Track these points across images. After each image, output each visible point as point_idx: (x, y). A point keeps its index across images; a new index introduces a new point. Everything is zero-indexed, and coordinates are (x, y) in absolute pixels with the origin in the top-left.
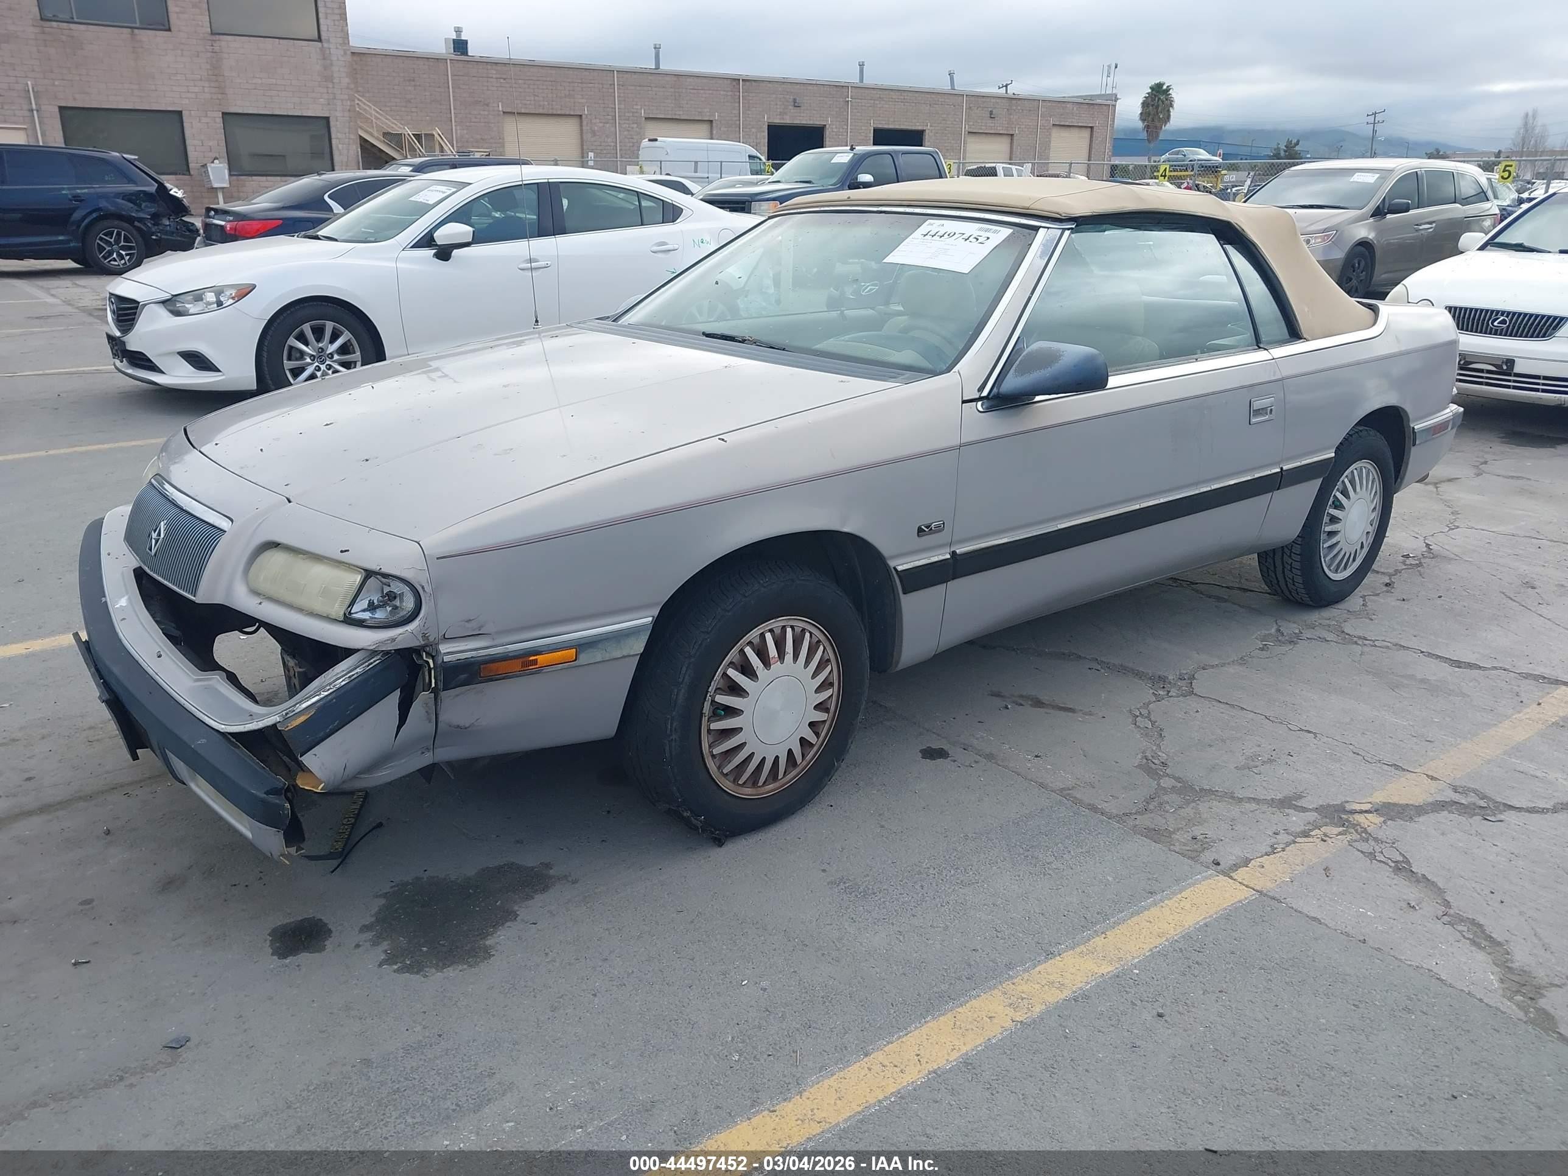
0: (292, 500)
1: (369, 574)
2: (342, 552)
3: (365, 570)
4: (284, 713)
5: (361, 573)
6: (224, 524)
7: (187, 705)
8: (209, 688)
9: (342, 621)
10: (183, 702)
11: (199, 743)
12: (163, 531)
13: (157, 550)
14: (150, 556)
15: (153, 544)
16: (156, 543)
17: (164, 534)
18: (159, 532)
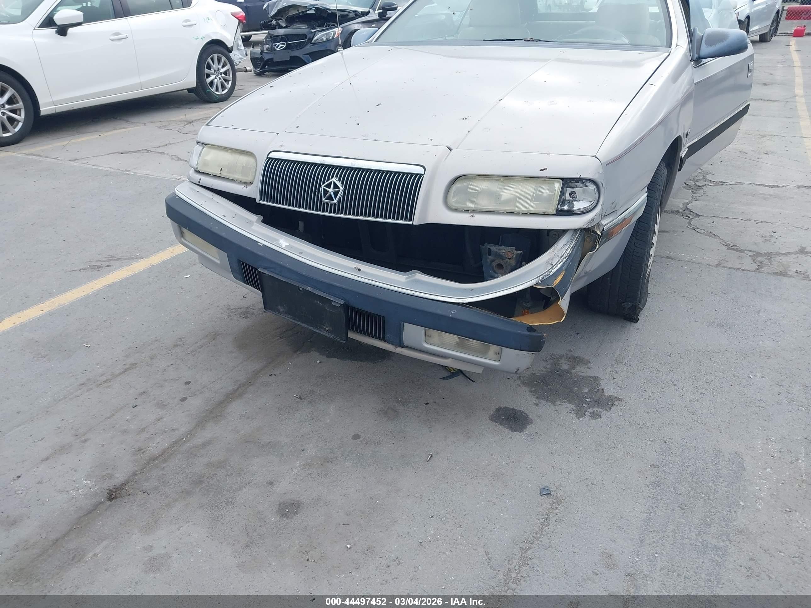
0: (452, 147)
1: (566, 182)
2: (541, 170)
3: (562, 179)
4: (541, 277)
5: (559, 182)
6: (420, 170)
7: (416, 294)
8: (418, 281)
9: (554, 215)
10: (411, 293)
11: (452, 313)
12: (339, 185)
13: (340, 198)
14: (329, 204)
15: (330, 195)
16: (336, 194)
17: (342, 186)
18: (336, 186)
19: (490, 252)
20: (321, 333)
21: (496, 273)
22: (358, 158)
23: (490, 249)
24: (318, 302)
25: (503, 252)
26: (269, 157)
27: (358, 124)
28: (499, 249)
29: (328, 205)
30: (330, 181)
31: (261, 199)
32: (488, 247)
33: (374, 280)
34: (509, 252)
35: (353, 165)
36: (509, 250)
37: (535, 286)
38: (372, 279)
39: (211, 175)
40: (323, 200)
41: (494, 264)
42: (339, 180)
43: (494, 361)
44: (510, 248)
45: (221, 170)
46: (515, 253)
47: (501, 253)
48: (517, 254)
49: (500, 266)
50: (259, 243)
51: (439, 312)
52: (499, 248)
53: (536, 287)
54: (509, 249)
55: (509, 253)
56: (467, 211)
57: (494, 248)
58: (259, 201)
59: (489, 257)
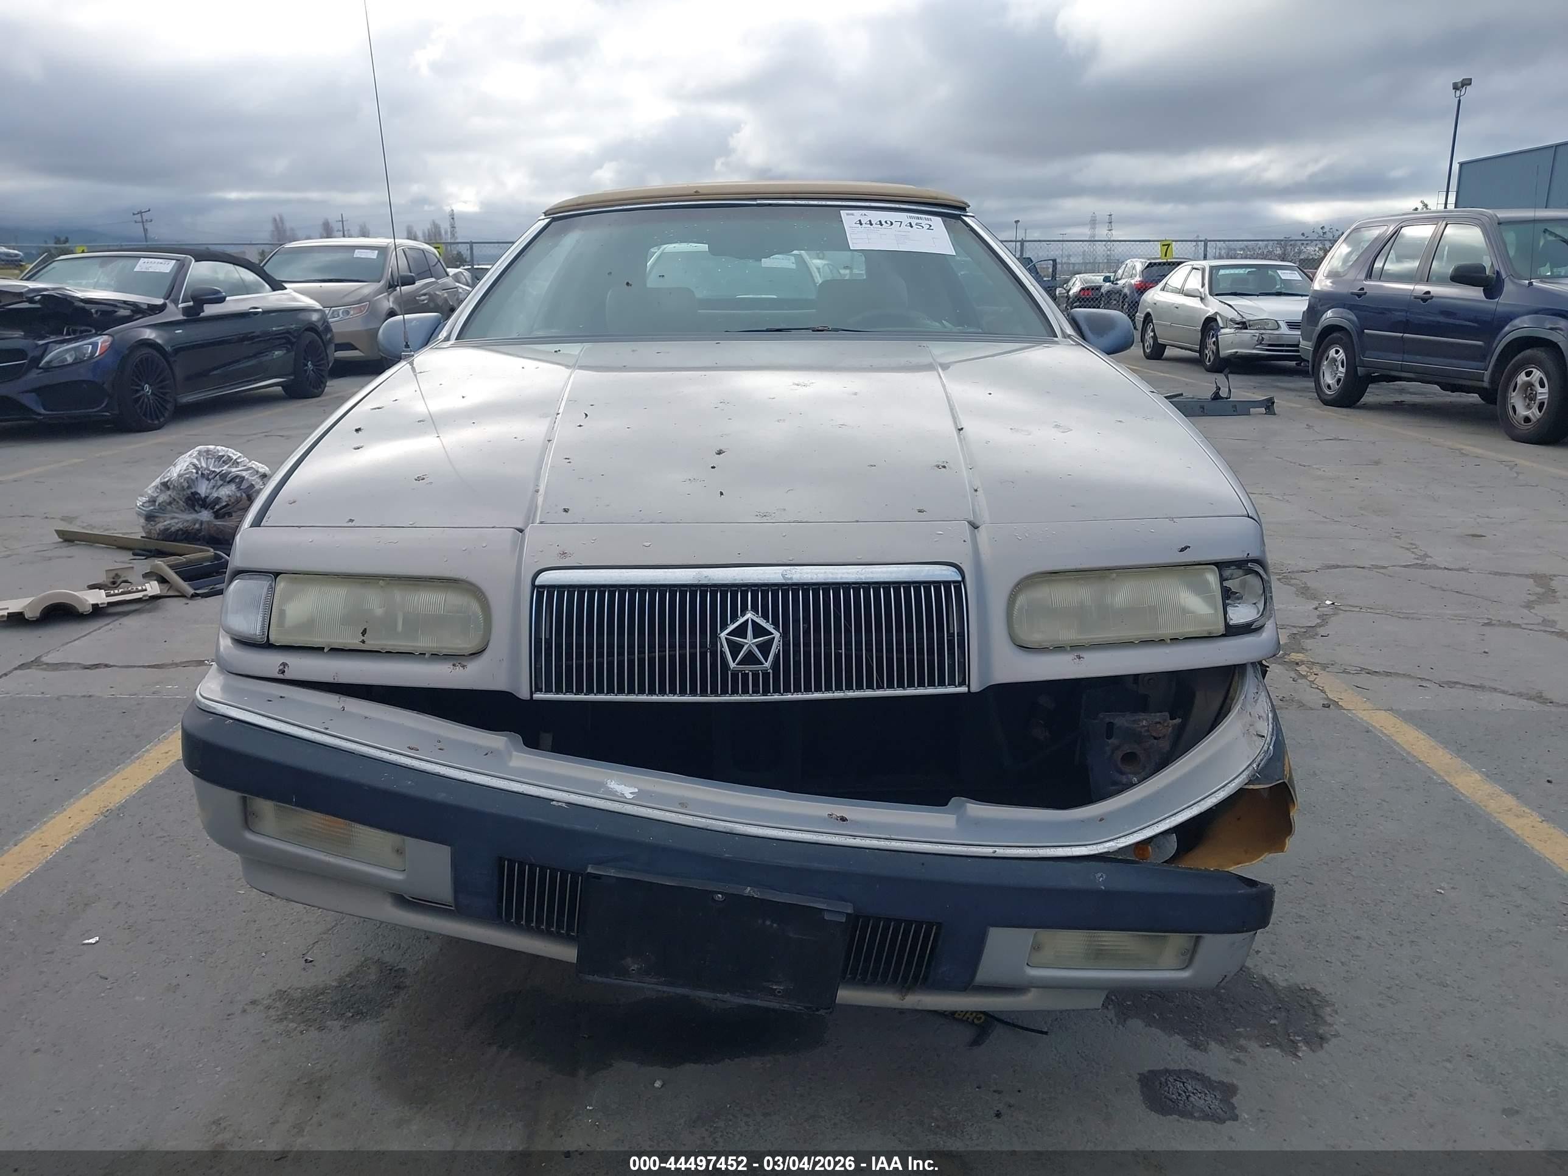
0: (976, 521)
1: (1225, 568)
2: (1182, 550)
3: (1217, 564)
4: (1254, 766)
5: (1213, 570)
6: (951, 574)
7: (1000, 852)
8: (979, 823)
9: (1223, 635)
10: (988, 851)
11: (1100, 878)
12: (769, 627)
13: (777, 656)
14: (750, 673)
15: (750, 653)
16: (765, 648)
17: (777, 628)
18: (759, 631)
19: (1110, 730)
20: (758, 1003)
21: (1122, 773)
22: (792, 562)
23: (1110, 725)
24: (768, 923)
25: (1144, 726)
26: (537, 583)
27: (722, 494)
28: (1134, 722)
29: (745, 676)
30: (741, 620)
31: (539, 689)
32: (1107, 720)
33: (893, 837)
34: (1159, 723)
35: (788, 579)
36: (1158, 720)
37: (1247, 787)
38: (888, 836)
39: (325, 650)
40: (732, 665)
41: (1119, 755)
42: (765, 616)
43: (1173, 972)
44: (1158, 714)
45: (364, 633)
46: (1170, 725)
47: (1139, 729)
48: (1174, 726)
49: (1130, 758)
50: (553, 800)
51: (1074, 883)
52: (1134, 719)
53: (1251, 787)
54: (1157, 717)
55: (1158, 726)
56: (1059, 649)
57: (1122, 721)
58: (532, 694)
59: (1110, 741)
